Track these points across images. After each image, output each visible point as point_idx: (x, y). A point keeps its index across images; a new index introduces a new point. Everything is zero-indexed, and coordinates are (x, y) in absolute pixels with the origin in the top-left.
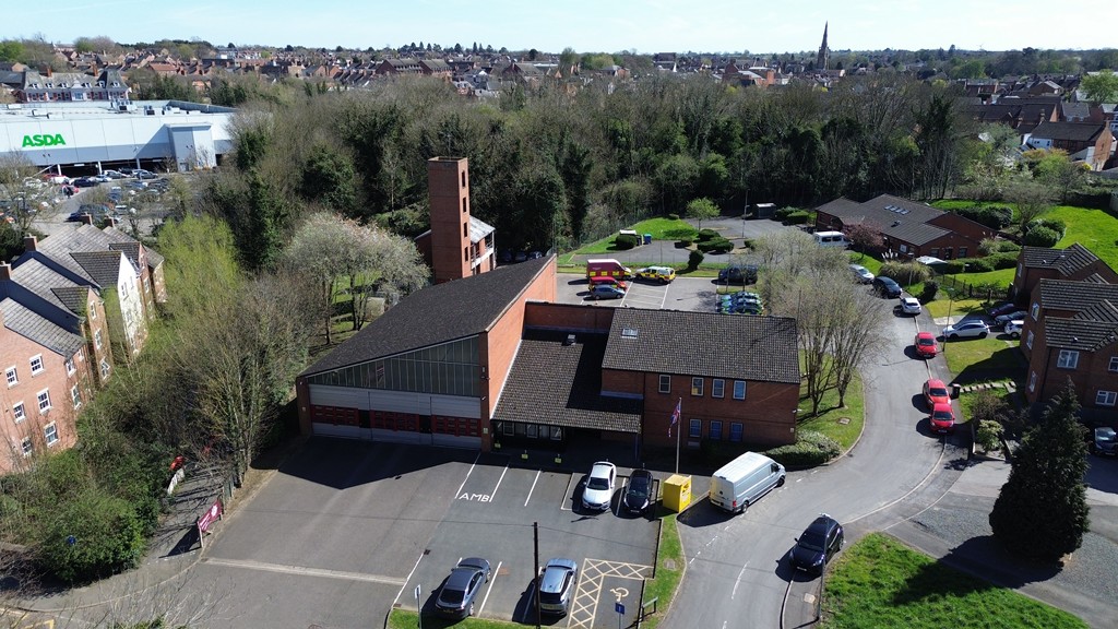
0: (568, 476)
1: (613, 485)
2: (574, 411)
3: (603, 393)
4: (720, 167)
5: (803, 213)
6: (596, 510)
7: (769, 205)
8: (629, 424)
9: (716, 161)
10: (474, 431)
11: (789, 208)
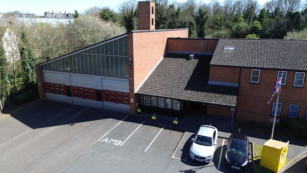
0: (182, 133)
1: (215, 143)
2: (190, 92)
3: (210, 82)
4: (259, 26)
6: (201, 162)
8: (228, 101)
9: (257, 24)
10: (126, 100)
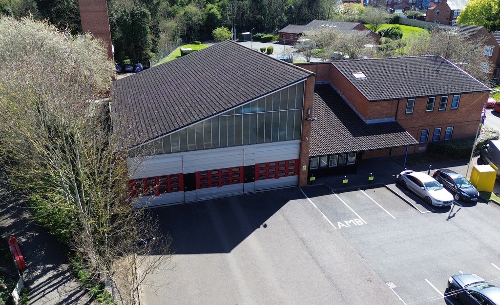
2: (362, 138)
4: (215, 11)
5: (269, 36)
7: (248, 33)
8: (406, 139)
9: (212, 8)
10: (291, 170)
11: (260, 34)
